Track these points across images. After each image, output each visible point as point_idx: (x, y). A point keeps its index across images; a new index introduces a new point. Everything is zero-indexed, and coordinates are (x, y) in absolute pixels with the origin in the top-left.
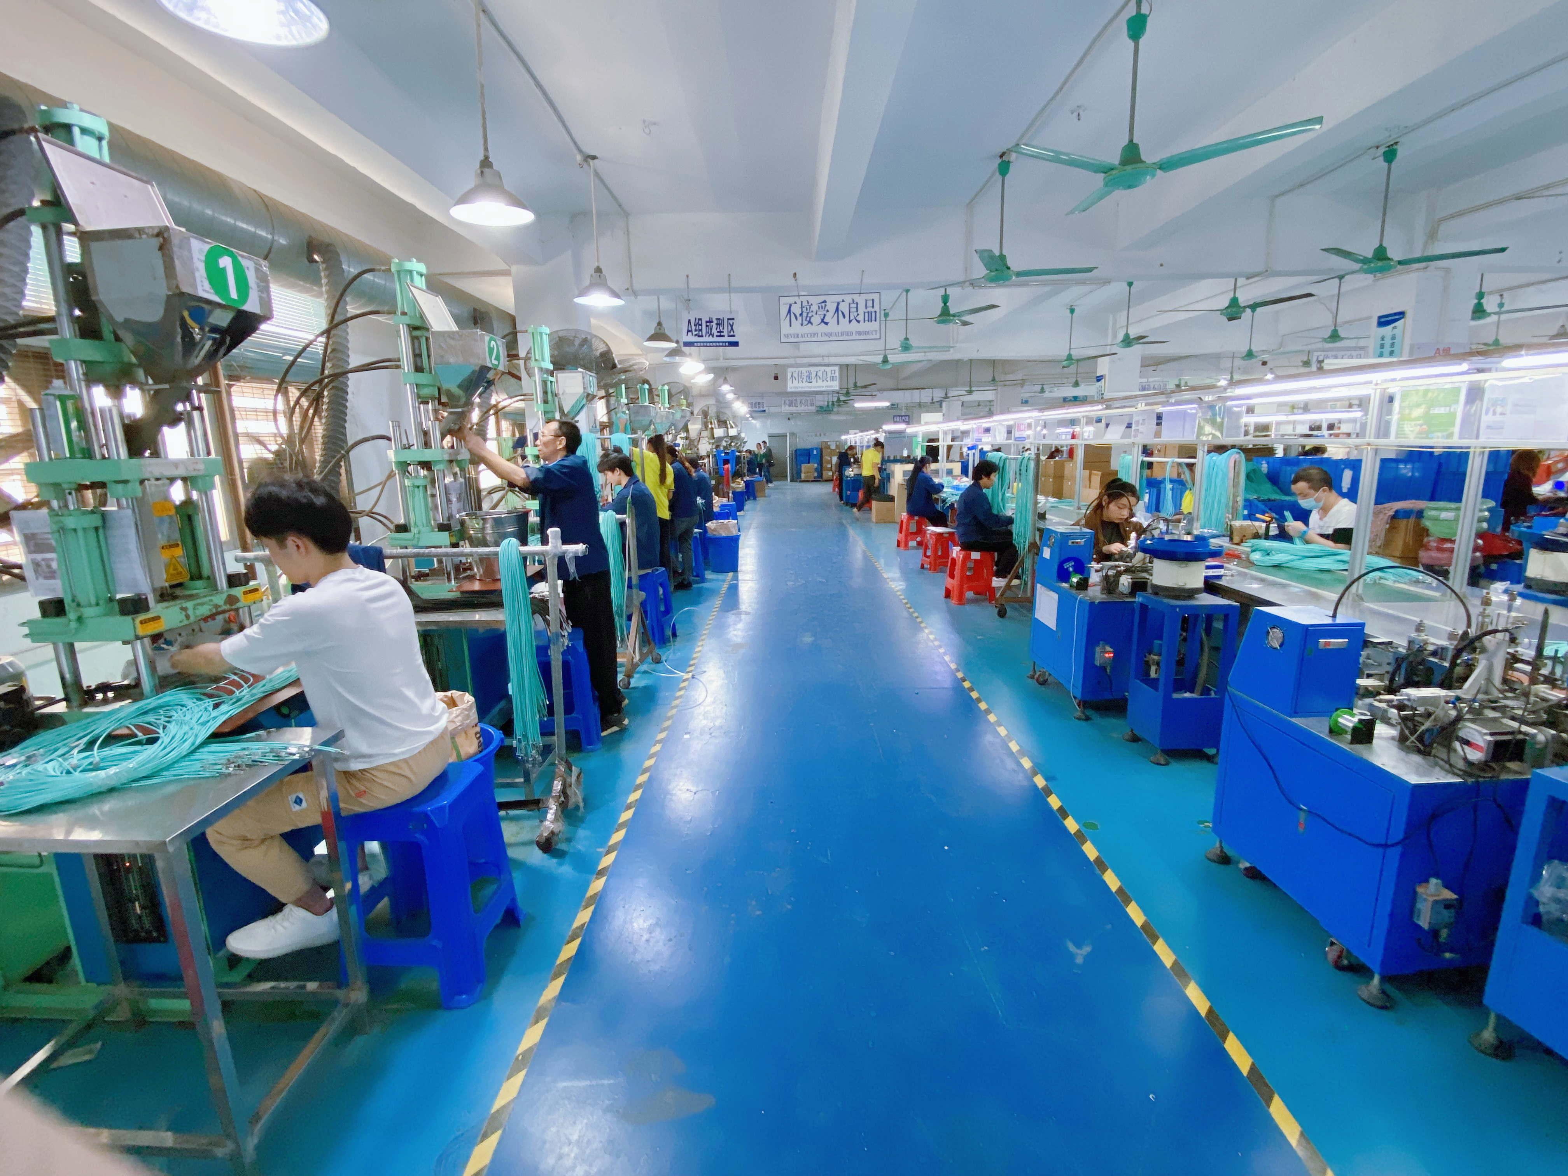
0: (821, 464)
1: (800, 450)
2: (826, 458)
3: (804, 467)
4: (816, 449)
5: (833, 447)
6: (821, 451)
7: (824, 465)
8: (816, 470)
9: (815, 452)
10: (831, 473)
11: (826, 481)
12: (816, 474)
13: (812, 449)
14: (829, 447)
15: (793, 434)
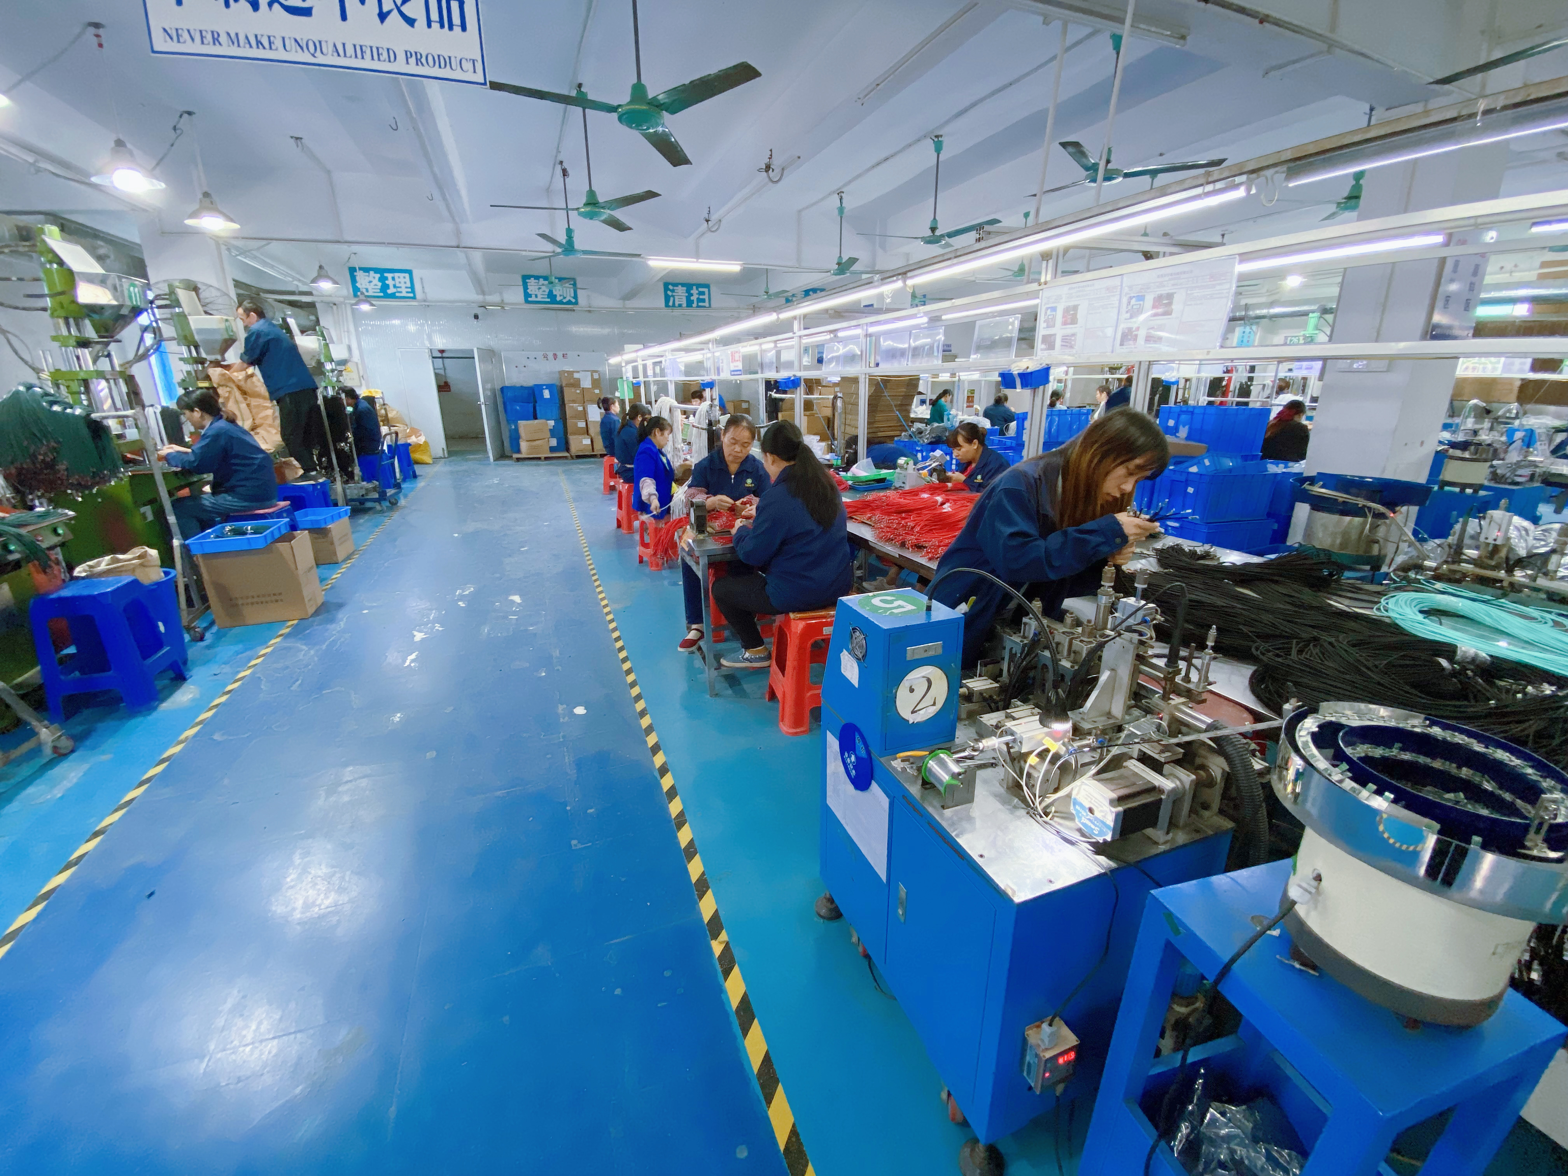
0: (563, 418)
1: (512, 388)
2: (573, 407)
3: (525, 426)
4: (549, 387)
5: (586, 383)
6: (559, 392)
7: (570, 422)
8: (553, 433)
9: (547, 394)
10: (587, 441)
11: (579, 457)
12: (554, 442)
13: (539, 388)
14: (576, 384)
15: (490, 354)
